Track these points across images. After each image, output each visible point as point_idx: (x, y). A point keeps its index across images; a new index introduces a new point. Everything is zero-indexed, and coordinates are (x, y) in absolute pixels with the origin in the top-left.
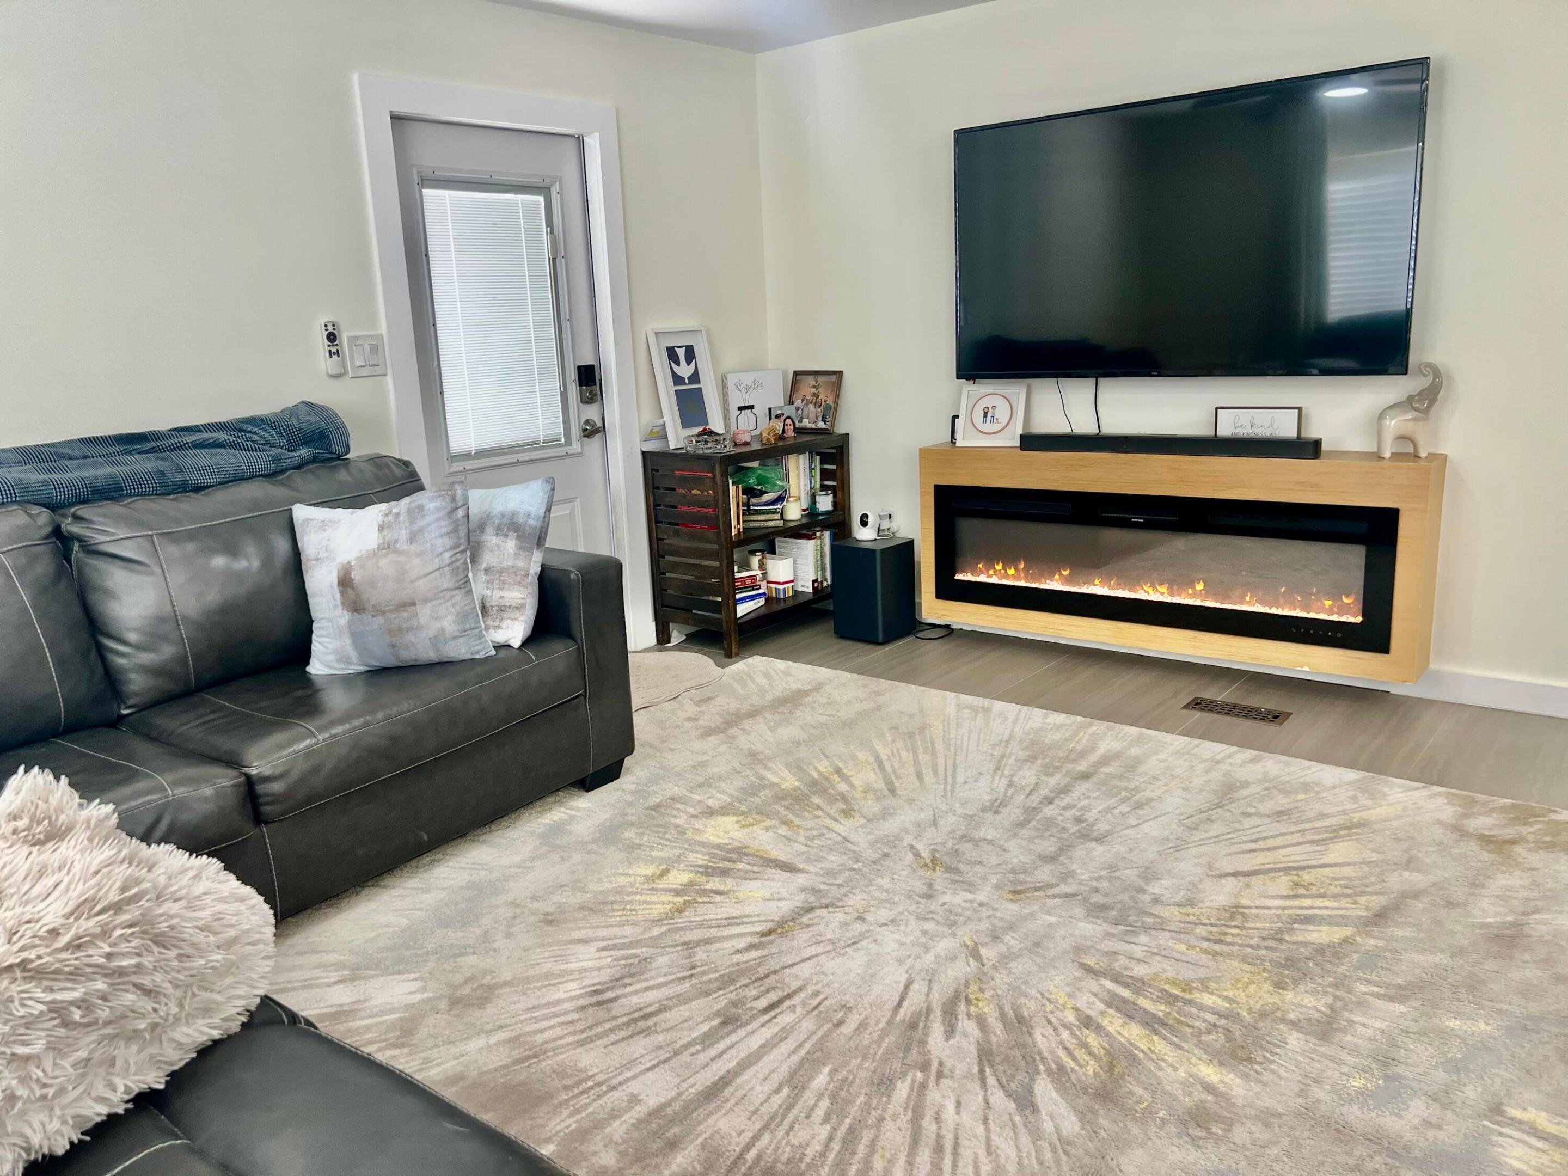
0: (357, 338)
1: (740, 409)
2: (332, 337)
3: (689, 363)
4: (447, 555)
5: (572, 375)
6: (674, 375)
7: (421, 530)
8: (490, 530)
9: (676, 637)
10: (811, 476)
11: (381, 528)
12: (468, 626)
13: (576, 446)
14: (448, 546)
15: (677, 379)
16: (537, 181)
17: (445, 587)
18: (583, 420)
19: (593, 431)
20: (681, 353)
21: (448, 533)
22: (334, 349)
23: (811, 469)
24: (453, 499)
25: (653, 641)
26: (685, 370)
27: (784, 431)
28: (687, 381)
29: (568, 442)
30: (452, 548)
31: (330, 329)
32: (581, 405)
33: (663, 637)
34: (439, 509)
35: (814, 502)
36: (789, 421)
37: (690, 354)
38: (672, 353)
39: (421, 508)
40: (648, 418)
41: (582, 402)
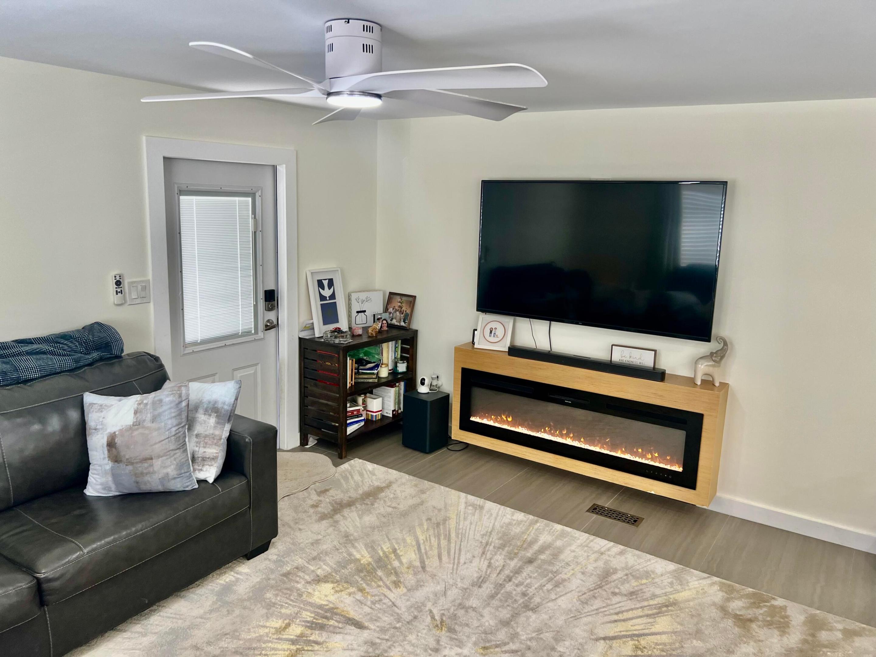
0: (134, 282)
1: (358, 312)
2: (118, 283)
3: (329, 288)
4: (174, 429)
5: (261, 295)
6: (321, 295)
7: (159, 415)
8: (201, 411)
9: (312, 442)
10: (395, 351)
11: (136, 412)
12: (183, 471)
13: (261, 335)
14: (175, 424)
15: (322, 298)
16: (248, 190)
17: (171, 449)
18: (266, 320)
19: (270, 326)
20: (326, 283)
21: (175, 417)
22: (119, 290)
23: (396, 347)
24: (180, 396)
25: (298, 444)
26: (327, 293)
27: (381, 327)
28: (328, 299)
29: (256, 332)
30: (177, 425)
31: (118, 278)
32: (265, 311)
33: (304, 441)
34: (171, 402)
35: (396, 366)
36: (385, 322)
37: (331, 283)
38: (320, 284)
39: (161, 401)
40: (304, 319)
41: (266, 310)
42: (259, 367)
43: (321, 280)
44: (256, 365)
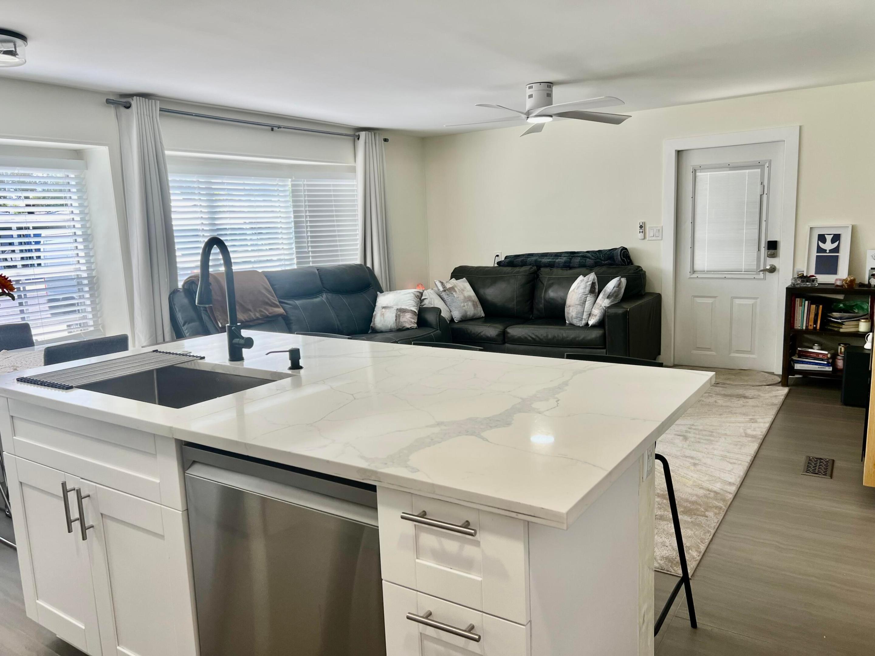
0: (652, 227)
2: (641, 227)
3: (833, 243)
5: (763, 244)
13: (761, 276)
15: (820, 249)
16: (757, 163)
18: (768, 264)
19: (773, 270)
20: (829, 238)
22: (641, 231)
26: (828, 246)
28: (828, 251)
31: (641, 224)
37: (836, 238)
38: (822, 238)
41: (768, 257)
42: (758, 300)
43: (824, 235)
44: (757, 298)
